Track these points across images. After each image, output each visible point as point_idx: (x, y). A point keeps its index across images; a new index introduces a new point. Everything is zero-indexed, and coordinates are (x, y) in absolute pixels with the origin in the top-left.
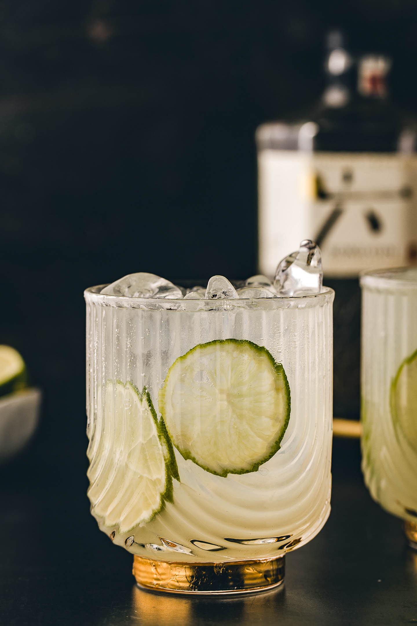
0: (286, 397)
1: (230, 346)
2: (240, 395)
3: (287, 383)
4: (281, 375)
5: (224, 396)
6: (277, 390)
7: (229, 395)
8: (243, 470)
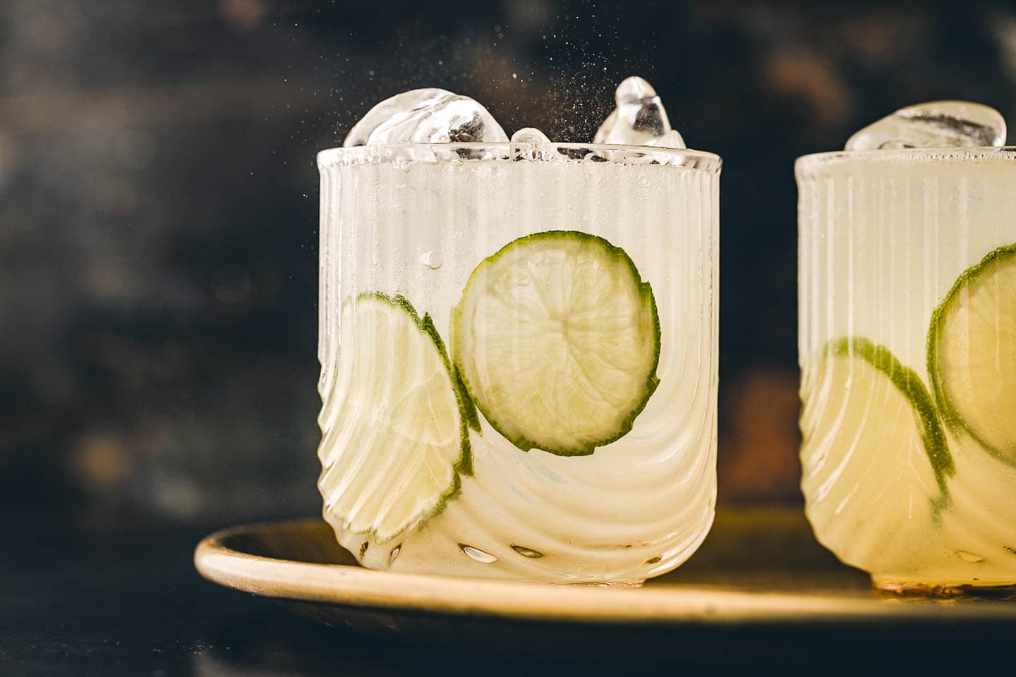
0: (653, 342)
1: (574, 244)
2: (584, 327)
3: (656, 319)
4: (649, 303)
5: (558, 325)
6: (640, 327)
7: (566, 325)
8: (575, 450)
